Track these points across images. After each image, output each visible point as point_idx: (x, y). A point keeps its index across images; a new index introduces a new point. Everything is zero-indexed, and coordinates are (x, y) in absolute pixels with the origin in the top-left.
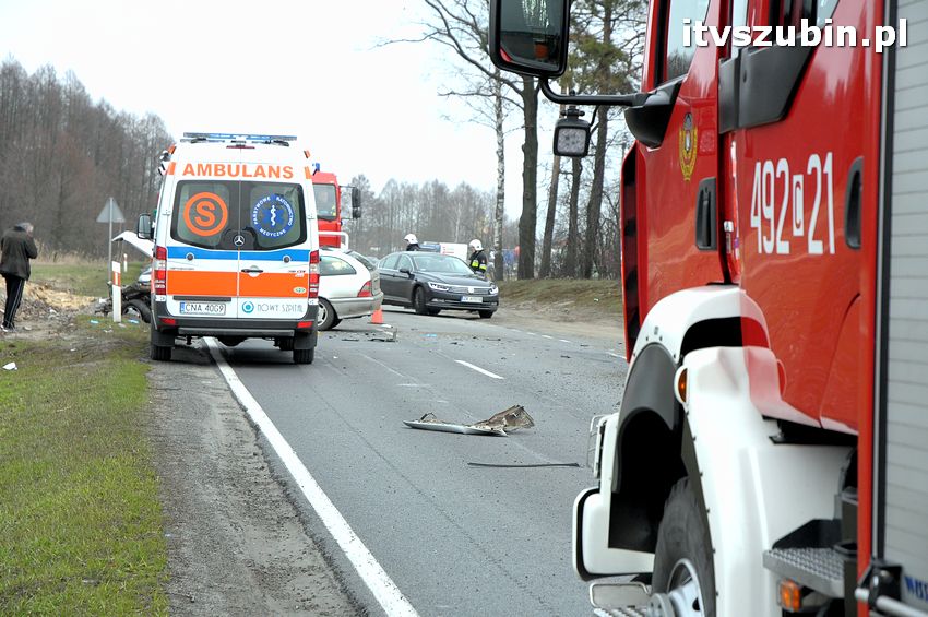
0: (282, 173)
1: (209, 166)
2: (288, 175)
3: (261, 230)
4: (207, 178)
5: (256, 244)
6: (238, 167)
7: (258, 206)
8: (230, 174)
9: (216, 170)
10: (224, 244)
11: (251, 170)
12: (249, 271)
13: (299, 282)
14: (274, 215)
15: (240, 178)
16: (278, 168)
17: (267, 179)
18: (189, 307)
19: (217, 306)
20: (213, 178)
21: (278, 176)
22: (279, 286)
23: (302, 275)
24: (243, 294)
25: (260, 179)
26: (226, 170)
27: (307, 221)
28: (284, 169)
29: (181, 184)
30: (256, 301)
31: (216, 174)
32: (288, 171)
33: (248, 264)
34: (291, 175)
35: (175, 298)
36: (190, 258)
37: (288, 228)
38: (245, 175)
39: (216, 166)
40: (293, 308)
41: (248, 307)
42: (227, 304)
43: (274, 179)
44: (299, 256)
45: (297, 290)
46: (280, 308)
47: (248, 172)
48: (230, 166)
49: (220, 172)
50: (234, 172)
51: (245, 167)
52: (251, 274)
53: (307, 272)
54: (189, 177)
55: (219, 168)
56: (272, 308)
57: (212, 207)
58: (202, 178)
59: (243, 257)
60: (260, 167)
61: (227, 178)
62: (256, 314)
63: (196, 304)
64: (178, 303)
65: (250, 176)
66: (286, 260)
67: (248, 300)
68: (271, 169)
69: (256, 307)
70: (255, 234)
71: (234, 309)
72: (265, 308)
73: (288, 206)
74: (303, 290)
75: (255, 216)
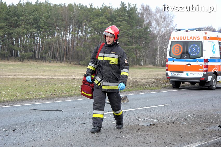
0: (197, 38)
1: (179, 37)
2: (198, 39)
3: (191, 54)
4: (178, 40)
5: (190, 57)
6: (186, 37)
7: (190, 47)
8: (184, 39)
9: (180, 38)
10: (181, 57)
11: (189, 38)
12: (187, 65)
13: (201, 67)
14: (194, 50)
15: (186, 40)
16: (196, 37)
17: (193, 40)
18: (173, 74)
19: (180, 74)
20: (179, 40)
21: (196, 39)
22: (196, 69)
23: (202, 66)
24: (186, 71)
25: (191, 40)
26: (183, 38)
27: (203, 51)
28: (198, 37)
29: (172, 42)
30: (190, 73)
31: (180, 39)
32: (199, 38)
33: (187, 63)
34: (199, 39)
35: (170, 72)
36: (173, 61)
37: (198, 53)
38: (187, 39)
39: (180, 37)
40: (198, 74)
41: (188, 74)
42: (183, 73)
43: (195, 40)
44: (201, 61)
45: (200, 70)
46: (196, 74)
47: (188, 39)
48: (184, 37)
49: (181, 39)
50: (184, 38)
51: (187, 37)
52: (188, 65)
53: (203, 65)
54: (174, 40)
55: (181, 38)
56: (194, 74)
57: (179, 48)
58: (177, 40)
59: (186, 61)
60: (191, 37)
61: (183, 40)
62: (190, 76)
63: (175, 73)
64: (171, 73)
65: (189, 39)
66: (198, 62)
67: (188, 72)
68: (194, 37)
69: (190, 74)
70: (189, 55)
71: (184, 75)
72: (192, 74)
73: (198, 47)
74: (202, 70)
75: (189, 50)
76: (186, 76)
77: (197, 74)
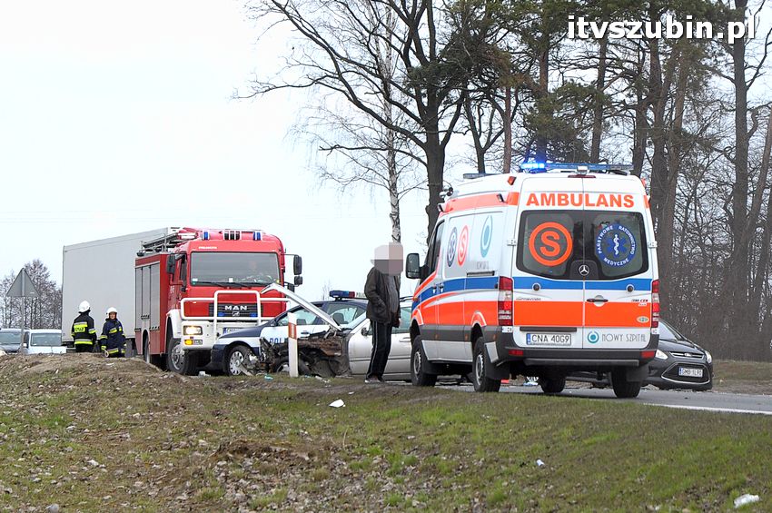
0: (623, 201)
1: (552, 196)
2: (629, 204)
3: (606, 260)
4: (551, 207)
5: (603, 276)
6: (580, 197)
7: (602, 235)
8: (574, 204)
9: (560, 199)
10: (566, 274)
11: (594, 199)
12: (594, 301)
13: (643, 311)
14: (617, 245)
15: (583, 207)
16: (620, 197)
17: (609, 209)
18: (536, 338)
19: (563, 336)
20: (557, 207)
21: (619, 205)
22: (624, 316)
23: (644, 304)
24: (589, 324)
25: (602, 208)
26: (569, 199)
27: (649, 250)
28: (625, 198)
29: (525, 214)
30: (601, 331)
31: (559, 204)
32: (629, 199)
33: (592, 294)
34: (632, 204)
35: (522, 329)
36: (537, 289)
37: (630, 257)
38: (588, 204)
39: (559, 196)
40: (633, 338)
41: (593, 337)
42: (572, 334)
43: (616, 208)
44: (643, 285)
45: (641, 319)
46: (624, 338)
47: (591, 202)
48: (573, 196)
49: (563, 202)
50: (577, 201)
51: (587, 196)
52: (596, 304)
53: (650, 301)
54: (533, 207)
55: (562, 197)
56: (616, 338)
57: (556, 236)
58: (545, 207)
59: (589, 287)
60: (602, 196)
61: (570, 207)
62: (601, 345)
63: (542, 335)
64: (525, 334)
65: (593, 205)
66: (630, 290)
67: (593, 331)
68: (612, 198)
69: (601, 336)
70: (599, 263)
71: (579, 340)
72: (609, 338)
73: (630, 235)
74: (645, 319)
75: (599, 245)
76: (588, 345)
77: (629, 336)
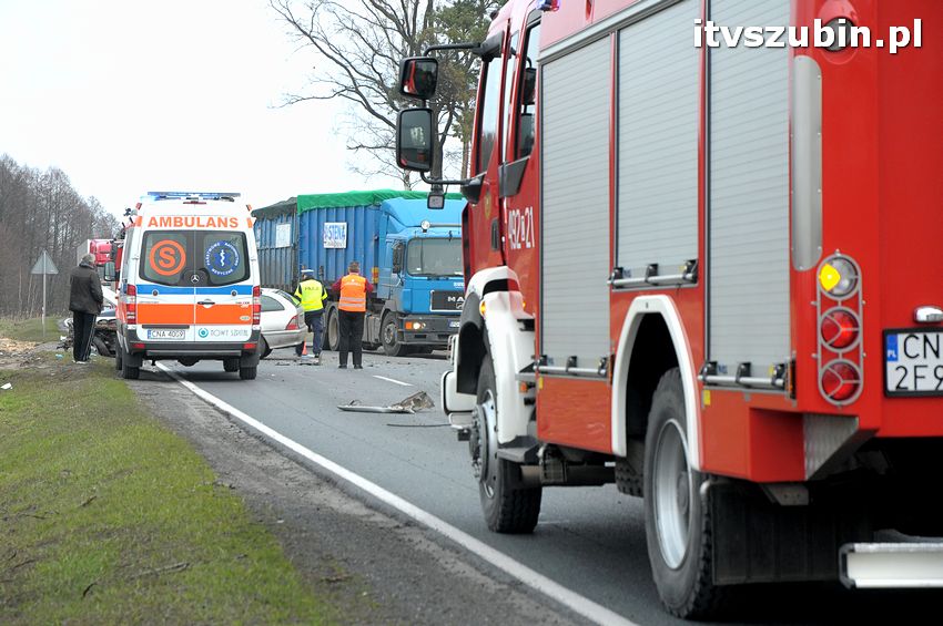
0: (229, 223)
1: (169, 218)
2: (234, 225)
3: (213, 270)
4: (168, 228)
5: (209, 281)
6: (193, 219)
7: (210, 250)
8: (187, 225)
9: (175, 222)
10: (184, 282)
11: (204, 221)
12: (203, 303)
13: (245, 311)
14: (223, 258)
15: (195, 228)
16: (226, 219)
17: (217, 229)
18: (155, 334)
19: (178, 332)
20: (173, 228)
21: (226, 226)
22: (229, 315)
23: (247, 306)
24: (200, 322)
25: (211, 228)
26: (183, 221)
27: (251, 261)
28: (231, 220)
29: (147, 234)
30: (209, 328)
31: (175, 225)
32: (234, 221)
33: (202, 298)
34: (237, 225)
35: (143, 327)
36: (155, 294)
37: (234, 268)
38: (199, 225)
39: (175, 218)
40: (236, 333)
41: (203, 333)
42: (186, 330)
43: (222, 228)
44: (245, 290)
45: (242, 318)
46: (230, 333)
47: (201, 223)
48: (186, 218)
49: (178, 224)
50: (189, 222)
51: (199, 219)
52: (205, 306)
53: (251, 303)
54: (153, 228)
55: (178, 220)
56: (223, 333)
57: (172, 252)
58: (163, 228)
59: (199, 292)
60: (211, 219)
61: (184, 228)
62: (210, 339)
63: (161, 332)
64: (146, 330)
65: (203, 226)
66: (235, 294)
67: (203, 327)
68: (220, 220)
70: (207, 273)
71: (192, 335)
72: (217, 333)
73: (234, 250)
74: (247, 318)
75: (207, 258)
76: (199, 339)
77: (234, 332)
